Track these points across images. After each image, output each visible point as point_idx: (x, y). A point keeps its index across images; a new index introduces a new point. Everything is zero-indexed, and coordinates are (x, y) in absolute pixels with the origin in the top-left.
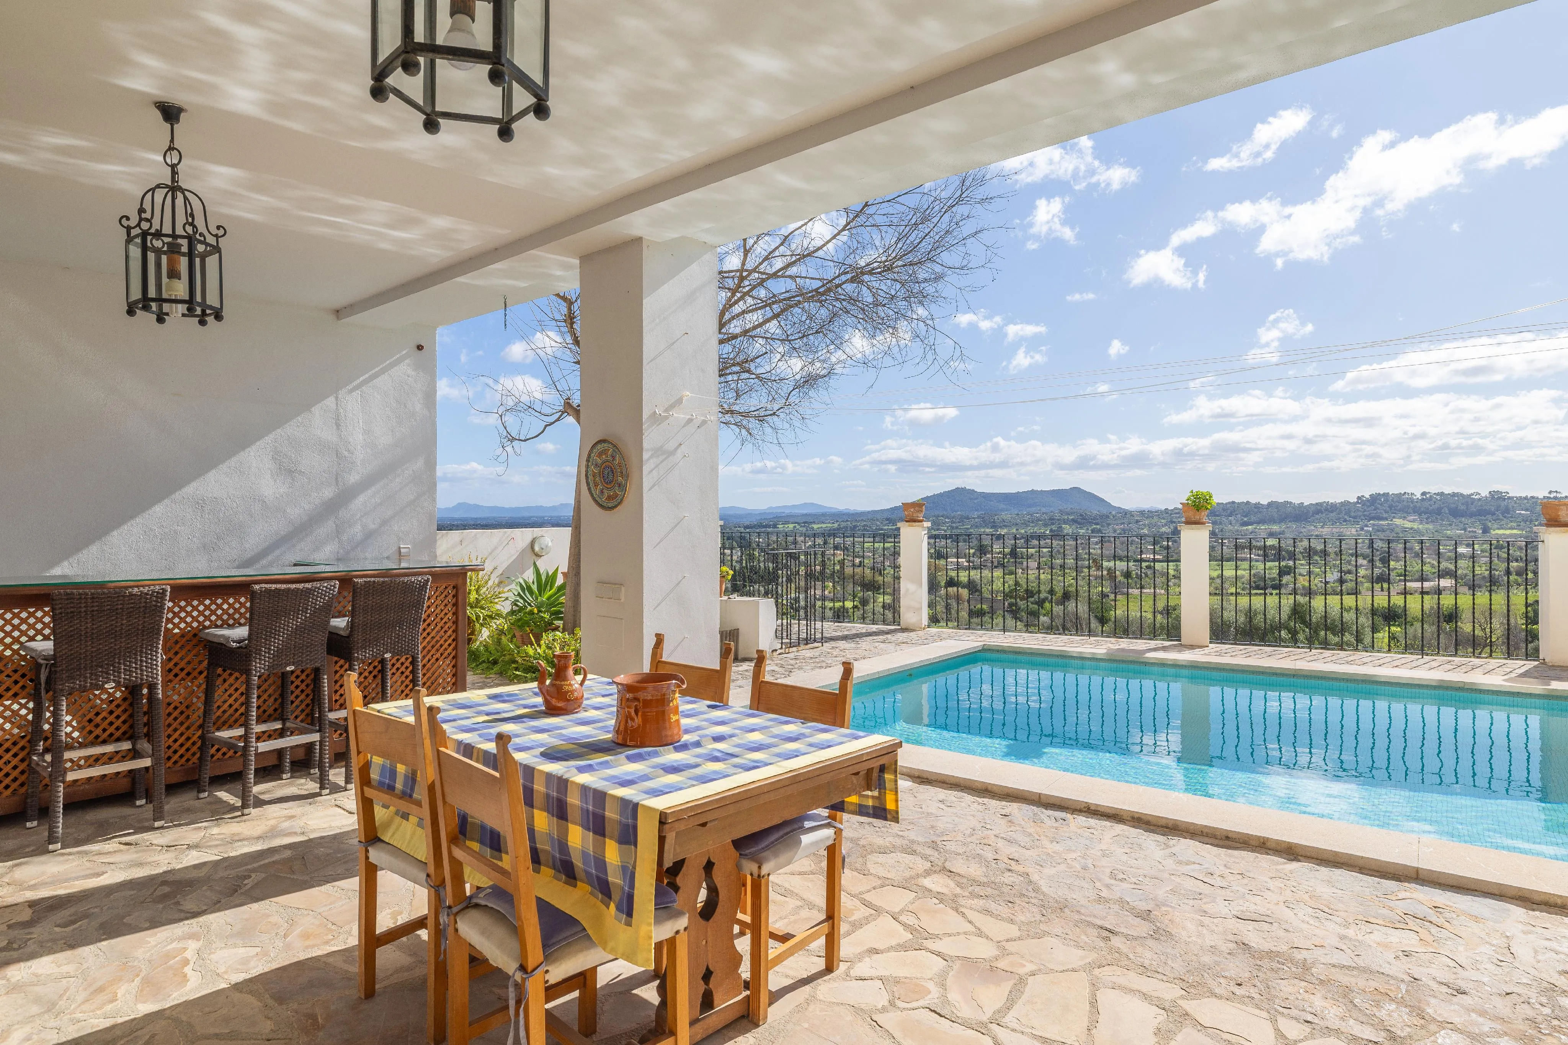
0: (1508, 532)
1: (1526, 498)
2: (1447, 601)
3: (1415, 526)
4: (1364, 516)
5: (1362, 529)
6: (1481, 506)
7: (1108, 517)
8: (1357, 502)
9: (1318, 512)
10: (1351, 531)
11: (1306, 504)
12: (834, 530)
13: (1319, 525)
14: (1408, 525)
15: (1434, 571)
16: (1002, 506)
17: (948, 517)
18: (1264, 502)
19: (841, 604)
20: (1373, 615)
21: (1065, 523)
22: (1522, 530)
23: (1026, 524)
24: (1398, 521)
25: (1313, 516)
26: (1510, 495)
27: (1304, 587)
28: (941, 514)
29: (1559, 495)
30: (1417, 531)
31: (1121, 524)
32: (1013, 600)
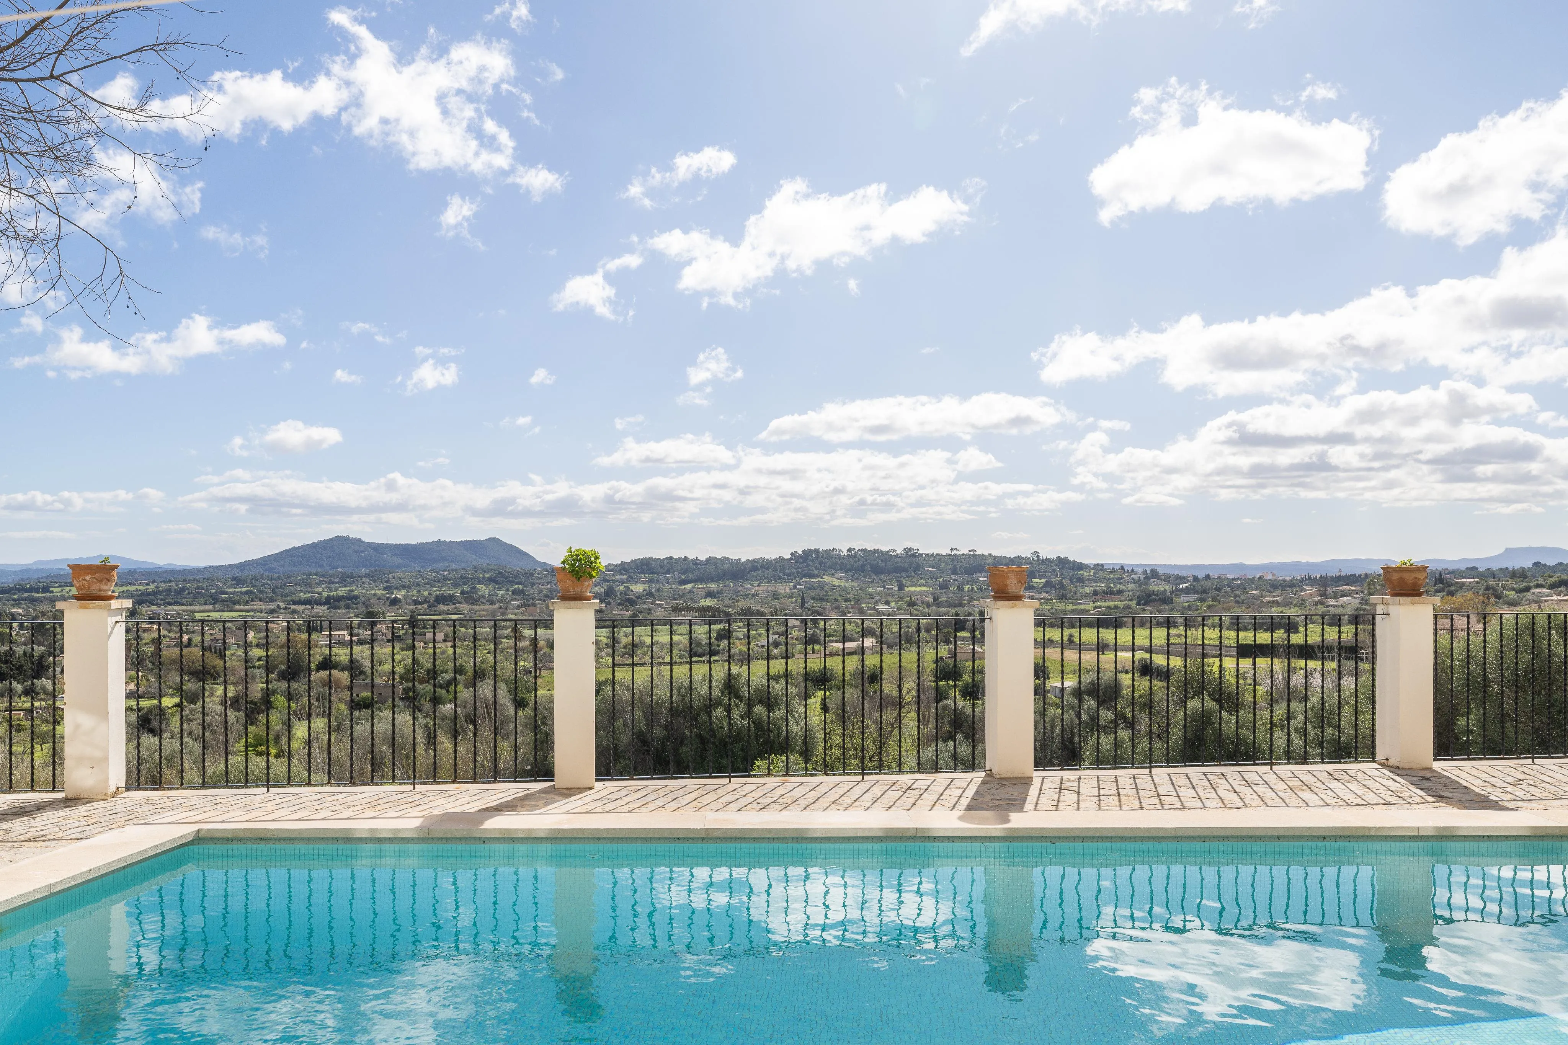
0: (918, 589)
1: (932, 555)
2: (872, 661)
3: (843, 583)
4: (798, 572)
5: (795, 587)
6: (897, 563)
7: (532, 574)
8: (791, 559)
9: (754, 569)
10: (785, 589)
11: (743, 560)
12: (148, 594)
13: (756, 583)
14: (836, 582)
15: (858, 630)
16: (399, 560)
17: (323, 576)
18: (702, 558)
19: (156, 702)
20: (806, 680)
21: (480, 583)
22: (930, 587)
23: (430, 584)
24: (827, 579)
25: (749, 573)
26: (920, 552)
27: (741, 652)
28: (314, 571)
29: (958, 553)
30: (845, 590)
31: (548, 583)
32: (410, 685)
